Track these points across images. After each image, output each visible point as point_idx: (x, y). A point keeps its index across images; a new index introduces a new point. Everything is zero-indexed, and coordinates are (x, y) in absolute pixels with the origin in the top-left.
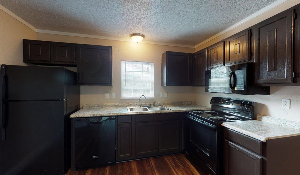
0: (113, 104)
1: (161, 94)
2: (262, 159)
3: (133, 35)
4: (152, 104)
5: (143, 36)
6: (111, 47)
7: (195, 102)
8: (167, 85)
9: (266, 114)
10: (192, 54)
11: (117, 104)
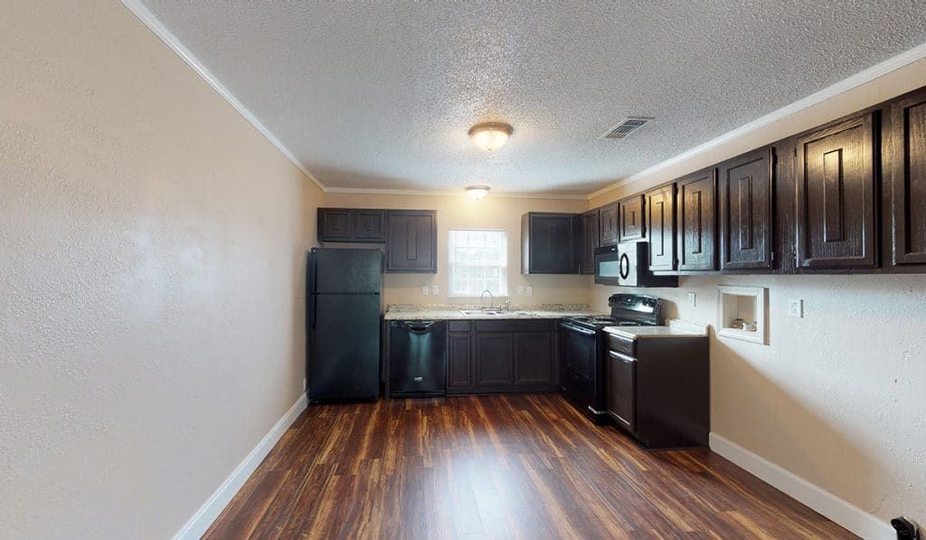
0: (435, 305)
1: (520, 289)
2: (634, 361)
3: (469, 188)
4: (503, 306)
5: (488, 189)
6: (434, 212)
7: (588, 306)
8: (530, 273)
9: (675, 317)
10: (579, 215)
11: (441, 305)
